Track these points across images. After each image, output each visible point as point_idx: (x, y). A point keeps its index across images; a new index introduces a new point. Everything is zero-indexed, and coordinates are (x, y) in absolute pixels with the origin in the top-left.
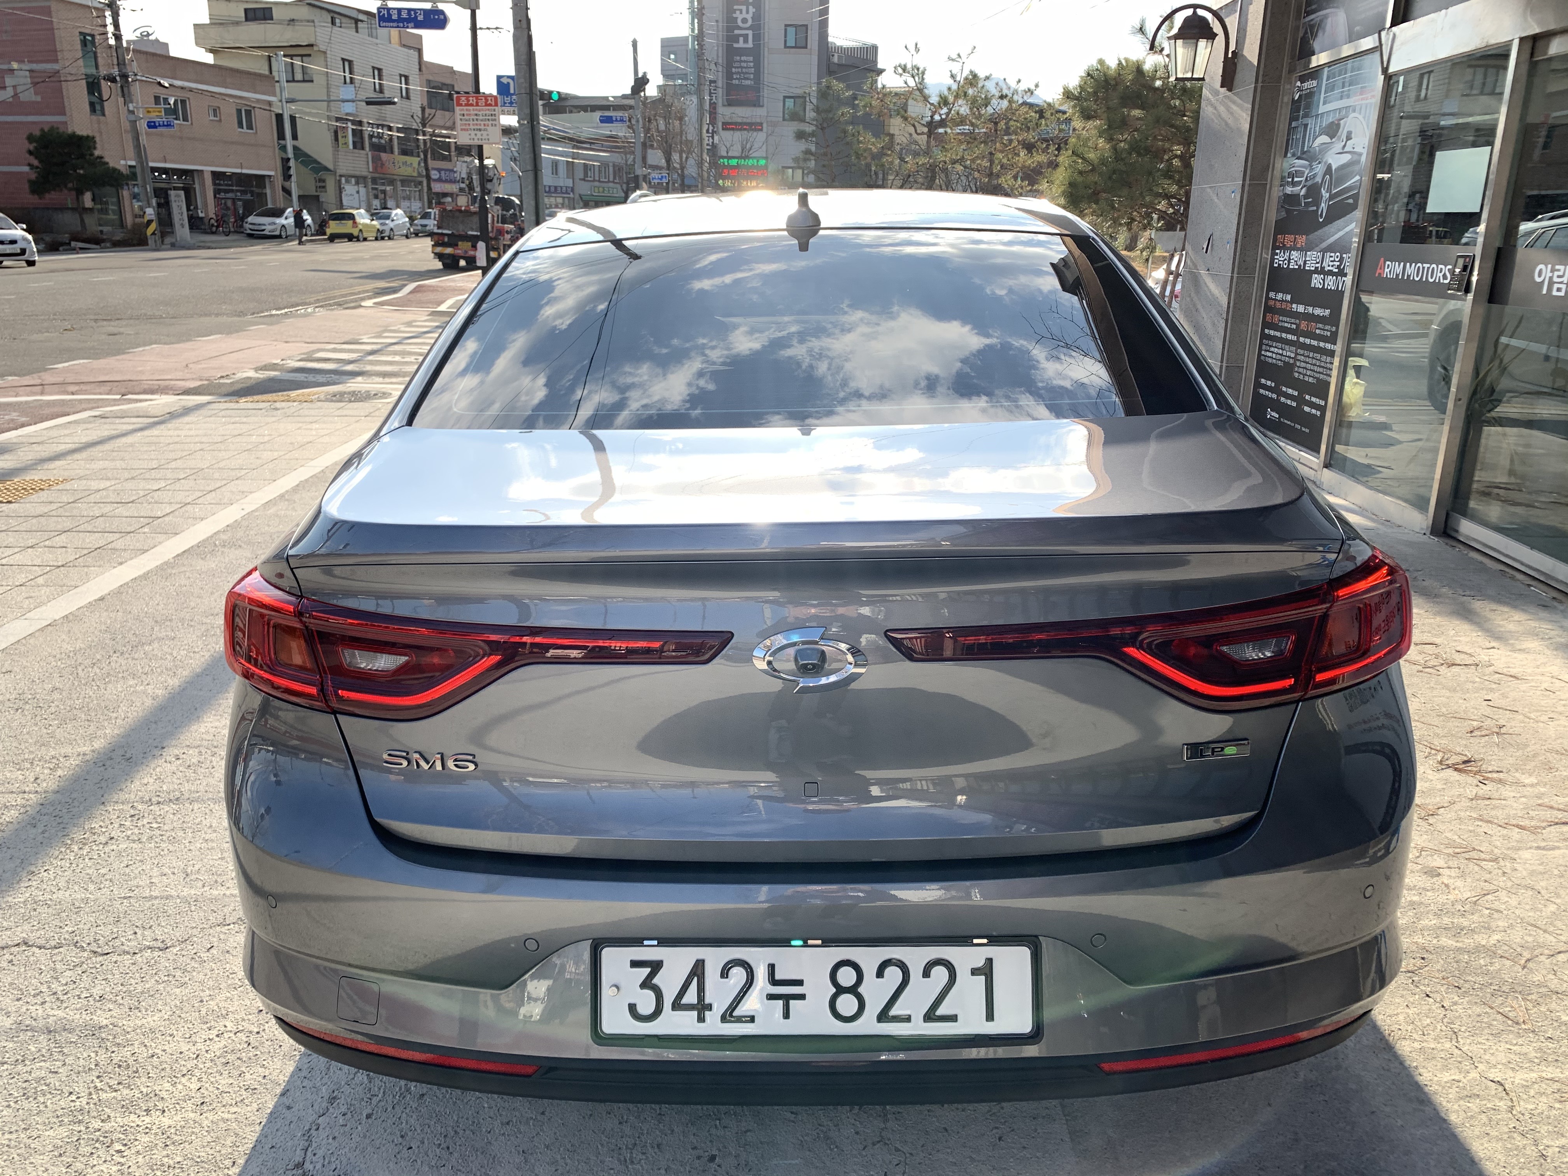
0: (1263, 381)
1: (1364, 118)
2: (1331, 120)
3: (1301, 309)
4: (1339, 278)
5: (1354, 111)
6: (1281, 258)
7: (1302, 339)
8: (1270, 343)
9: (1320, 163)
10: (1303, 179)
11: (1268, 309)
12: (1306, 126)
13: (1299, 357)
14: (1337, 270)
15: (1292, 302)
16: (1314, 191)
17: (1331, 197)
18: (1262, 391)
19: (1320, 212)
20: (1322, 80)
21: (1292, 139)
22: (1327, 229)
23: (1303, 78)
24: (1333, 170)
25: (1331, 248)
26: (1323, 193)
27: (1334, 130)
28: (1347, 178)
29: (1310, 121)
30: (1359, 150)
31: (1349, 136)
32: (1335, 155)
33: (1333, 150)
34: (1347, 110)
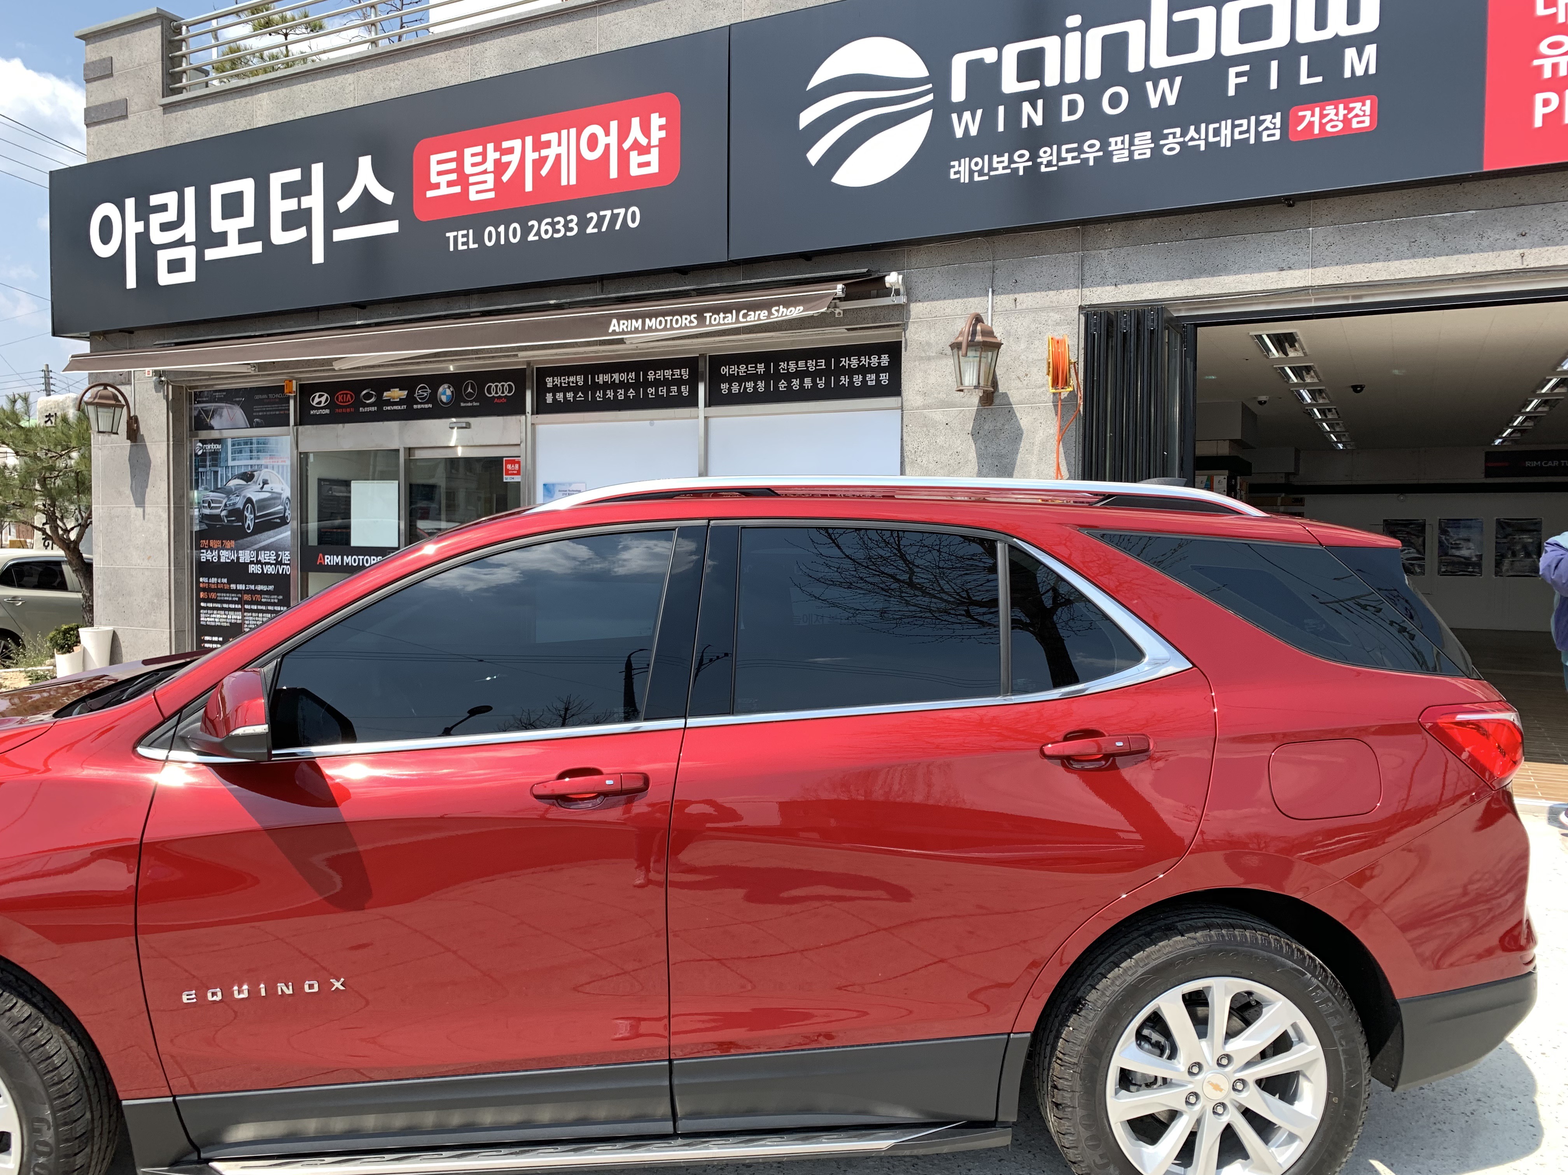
0: (207, 638)
1: (278, 472)
2: (243, 471)
3: (241, 587)
4: (278, 566)
5: (267, 467)
6: (206, 556)
7: (247, 607)
8: (209, 612)
9: (237, 496)
10: (223, 505)
11: (199, 590)
12: (216, 473)
13: (247, 618)
14: (274, 562)
15: (229, 583)
16: (237, 514)
17: (256, 518)
18: (207, 645)
19: (246, 527)
20: (227, 446)
21: (202, 479)
22: (256, 536)
23: (204, 442)
24: (254, 500)
25: (264, 548)
26: (247, 515)
27: (248, 477)
28: (269, 507)
29: (219, 469)
30: (280, 491)
31: (265, 482)
32: (254, 493)
33: (250, 489)
34: (260, 467)
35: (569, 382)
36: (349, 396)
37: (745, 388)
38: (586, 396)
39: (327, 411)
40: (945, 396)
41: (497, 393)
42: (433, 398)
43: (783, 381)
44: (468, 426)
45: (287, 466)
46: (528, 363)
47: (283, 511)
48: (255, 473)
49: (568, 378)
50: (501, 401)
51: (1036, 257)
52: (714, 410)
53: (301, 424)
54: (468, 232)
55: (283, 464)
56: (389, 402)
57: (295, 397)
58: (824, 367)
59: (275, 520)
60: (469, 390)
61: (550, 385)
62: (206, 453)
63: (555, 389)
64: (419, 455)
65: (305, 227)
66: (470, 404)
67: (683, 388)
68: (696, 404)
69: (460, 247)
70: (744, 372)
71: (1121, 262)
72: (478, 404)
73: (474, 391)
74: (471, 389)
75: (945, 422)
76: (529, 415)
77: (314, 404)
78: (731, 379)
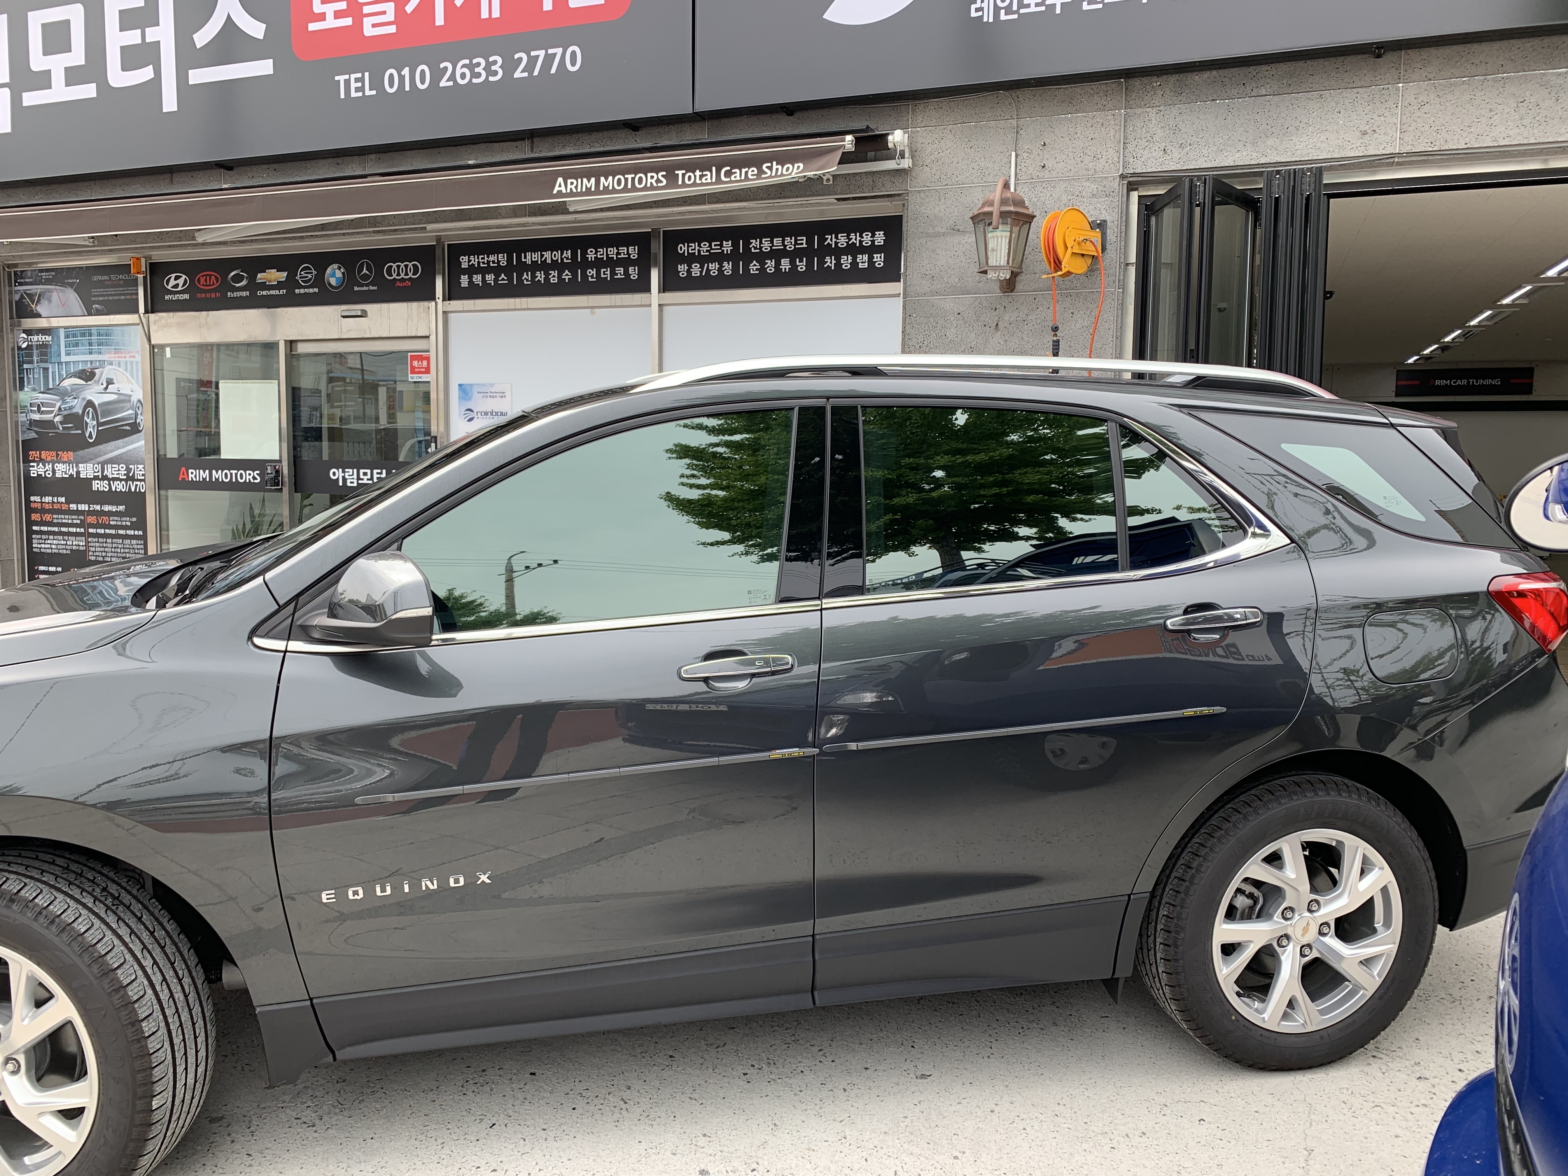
0: (42, 568)
1: (126, 370)
2: (80, 368)
3: (83, 507)
4: (130, 483)
5: (111, 364)
6: (36, 470)
7: (91, 530)
8: (44, 537)
9: (75, 398)
10: (56, 409)
11: (30, 511)
12: (46, 370)
13: (92, 544)
14: (125, 477)
15: (68, 502)
16: (75, 420)
17: (99, 424)
19: (87, 435)
20: (59, 338)
21: (28, 378)
22: (101, 447)
23: (29, 332)
24: (97, 404)
25: (111, 461)
26: (88, 421)
27: (88, 376)
28: (116, 411)
29: (50, 366)
30: (129, 392)
31: (110, 382)
32: (95, 394)
33: (92, 390)
34: (102, 363)
35: (488, 262)
36: (213, 277)
37: (708, 270)
38: (510, 279)
39: (187, 296)
40: (957, 280)
41: (399, 275)
42: (319, 281)
43: (755, 262)
44: (364, 314)
45: (137, 363)
46: (439, 239)
47: (133, 416)
48: (96, 371)
49: (488, 257)
50: (404, 284)
51: (1070, 116)
52: (671, 297)
53: (152, 312)
54: (363, 76)
55: (132, 359)
56: (264, 286)
57: (145, 278)
58: (804, 246)
59: (124, 428)
60: (365, 271)
61: (465, 265)
62: (32, 345)
63: (471, 271)
64: (302, 348)
65: (151, 66)
66: (365, 288)
67: (631, 269)
68: (648, 289)
69: (353, 94)
70: (707, 251)
71: (1171, 124)
72: (375, 288)
73: (371, 273)
74: (367, 269)
75: (956, 311)
76: (440, 301)
77: (169, 287)
78: (690, 259)
